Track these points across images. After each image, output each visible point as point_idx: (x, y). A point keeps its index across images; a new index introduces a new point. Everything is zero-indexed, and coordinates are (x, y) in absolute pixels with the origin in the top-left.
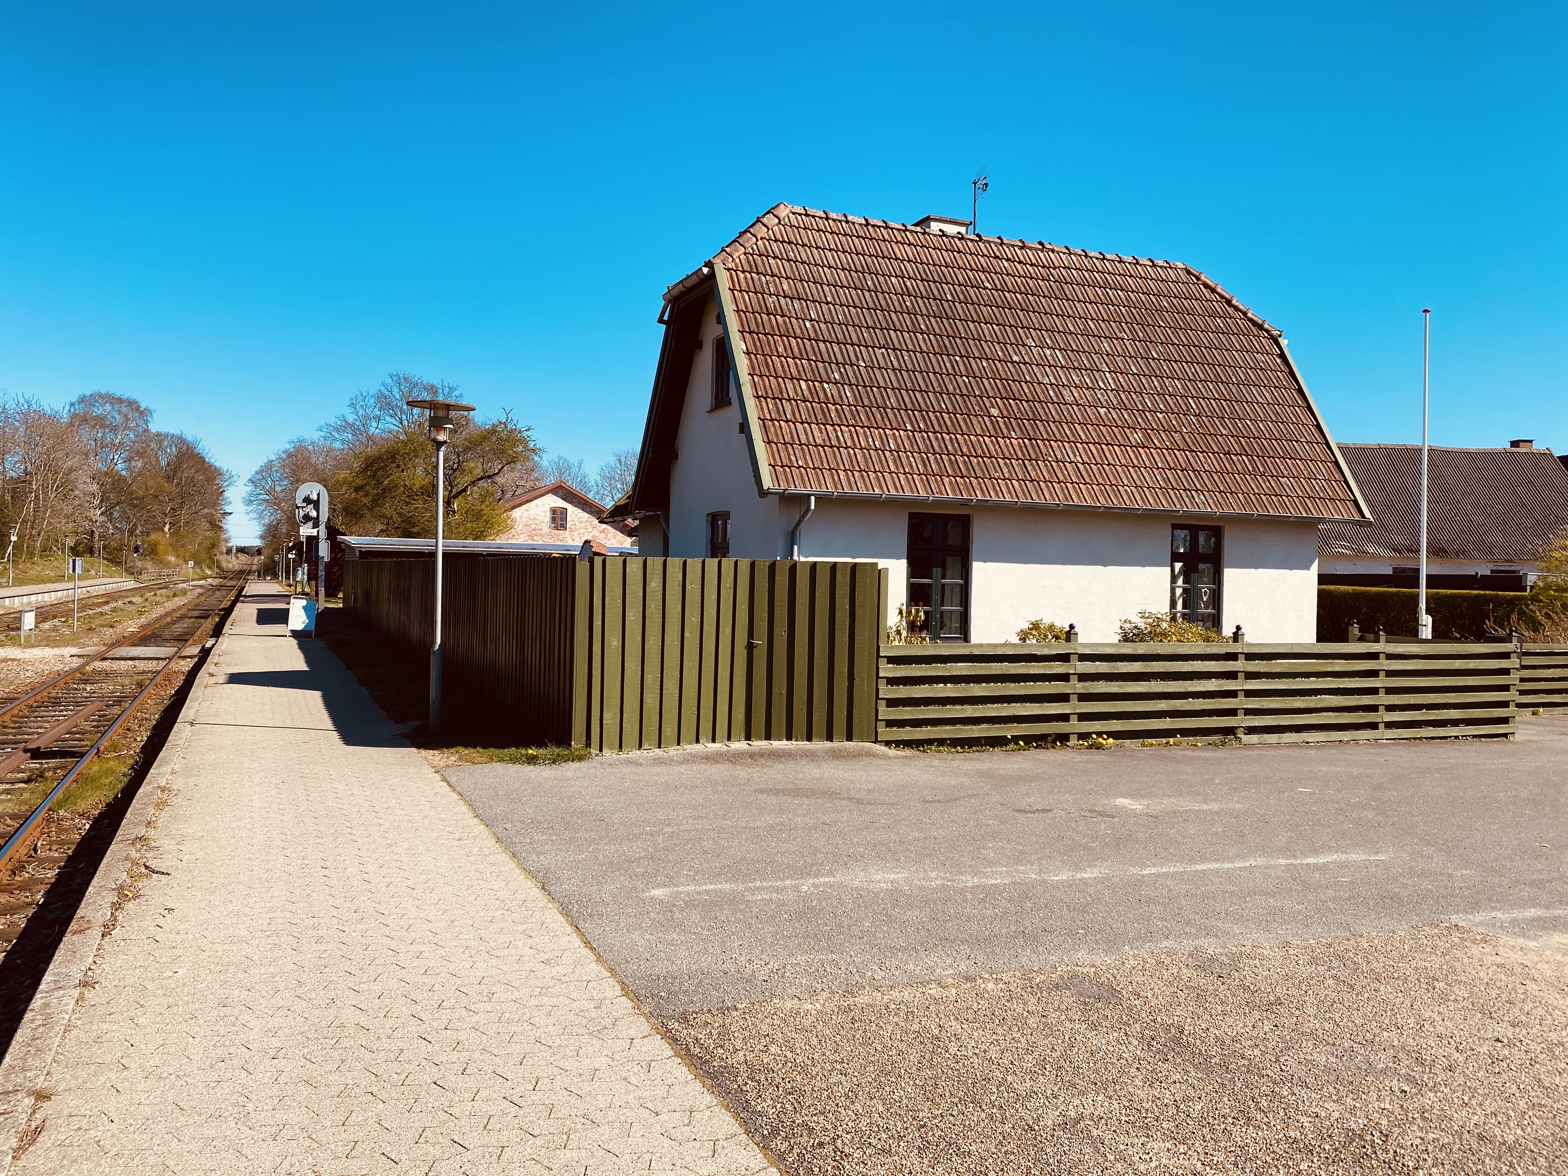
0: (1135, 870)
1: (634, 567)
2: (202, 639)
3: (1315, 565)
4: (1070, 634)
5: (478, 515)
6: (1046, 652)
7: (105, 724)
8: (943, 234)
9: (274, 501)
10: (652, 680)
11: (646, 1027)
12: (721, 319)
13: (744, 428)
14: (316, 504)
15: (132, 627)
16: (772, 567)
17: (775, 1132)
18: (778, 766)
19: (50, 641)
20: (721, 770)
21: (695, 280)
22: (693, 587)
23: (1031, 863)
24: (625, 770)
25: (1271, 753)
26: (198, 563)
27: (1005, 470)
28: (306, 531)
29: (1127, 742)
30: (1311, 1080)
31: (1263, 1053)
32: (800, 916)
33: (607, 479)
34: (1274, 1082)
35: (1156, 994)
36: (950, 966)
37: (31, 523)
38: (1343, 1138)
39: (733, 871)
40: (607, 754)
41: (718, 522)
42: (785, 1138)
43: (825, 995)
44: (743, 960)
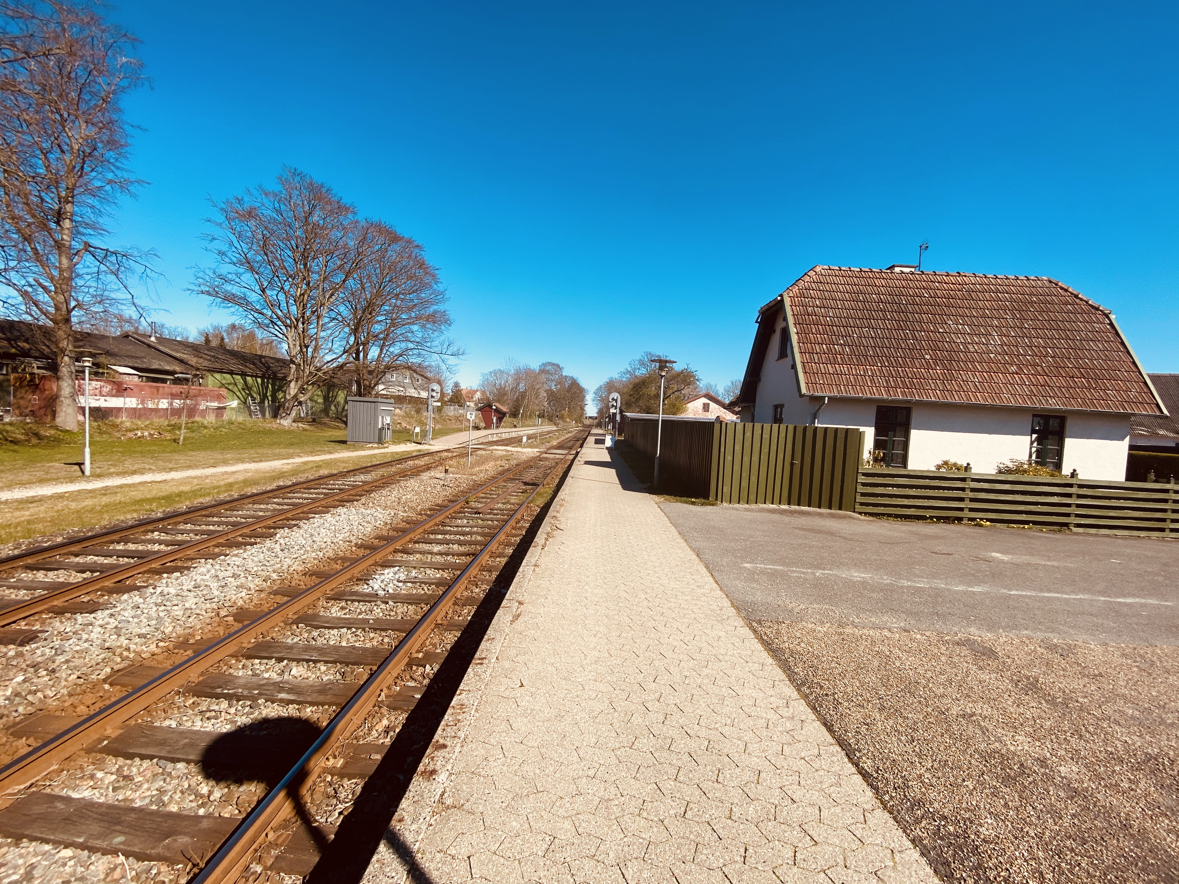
0: (1003, 591)
1: (740, 427)
2: (577, 449)
3: (1128, 439)
4: (967, 468)
5: (674, 406)
6: (952, 476)
7: (546, 476)
8: (902, 272)
9: (602, 400)
10: (745, 475)
11: (742, 623)
12: (785, 319)
13: (794, 367)
14: (616, 401)
15: (555, 443)
16: (805, 428)
17: (803, 684)
18: (803, 518)
19: (531, 447)
20: (776, 517)
21: (774, 303)
22: (766, 436)
23: (941, 579)
24: (733, 512)
25: (1092, 539)
26: (576, 422)
27: (933, 385)
28: (612, 411)
29: (998, 525)
30: (1122, 722)
31: (1090, 701)
32: (816, 586)
33: (727, 391)
34: (1098, 719)
35: (1020, 658)
36: (896, 622)
37: (527, 407)
38: (1143, 757)
39: (782, 561)
40: (724, 504)
41: (778, 408)
42: (809, 688)
43: (828, 625)
44: (788, 602)
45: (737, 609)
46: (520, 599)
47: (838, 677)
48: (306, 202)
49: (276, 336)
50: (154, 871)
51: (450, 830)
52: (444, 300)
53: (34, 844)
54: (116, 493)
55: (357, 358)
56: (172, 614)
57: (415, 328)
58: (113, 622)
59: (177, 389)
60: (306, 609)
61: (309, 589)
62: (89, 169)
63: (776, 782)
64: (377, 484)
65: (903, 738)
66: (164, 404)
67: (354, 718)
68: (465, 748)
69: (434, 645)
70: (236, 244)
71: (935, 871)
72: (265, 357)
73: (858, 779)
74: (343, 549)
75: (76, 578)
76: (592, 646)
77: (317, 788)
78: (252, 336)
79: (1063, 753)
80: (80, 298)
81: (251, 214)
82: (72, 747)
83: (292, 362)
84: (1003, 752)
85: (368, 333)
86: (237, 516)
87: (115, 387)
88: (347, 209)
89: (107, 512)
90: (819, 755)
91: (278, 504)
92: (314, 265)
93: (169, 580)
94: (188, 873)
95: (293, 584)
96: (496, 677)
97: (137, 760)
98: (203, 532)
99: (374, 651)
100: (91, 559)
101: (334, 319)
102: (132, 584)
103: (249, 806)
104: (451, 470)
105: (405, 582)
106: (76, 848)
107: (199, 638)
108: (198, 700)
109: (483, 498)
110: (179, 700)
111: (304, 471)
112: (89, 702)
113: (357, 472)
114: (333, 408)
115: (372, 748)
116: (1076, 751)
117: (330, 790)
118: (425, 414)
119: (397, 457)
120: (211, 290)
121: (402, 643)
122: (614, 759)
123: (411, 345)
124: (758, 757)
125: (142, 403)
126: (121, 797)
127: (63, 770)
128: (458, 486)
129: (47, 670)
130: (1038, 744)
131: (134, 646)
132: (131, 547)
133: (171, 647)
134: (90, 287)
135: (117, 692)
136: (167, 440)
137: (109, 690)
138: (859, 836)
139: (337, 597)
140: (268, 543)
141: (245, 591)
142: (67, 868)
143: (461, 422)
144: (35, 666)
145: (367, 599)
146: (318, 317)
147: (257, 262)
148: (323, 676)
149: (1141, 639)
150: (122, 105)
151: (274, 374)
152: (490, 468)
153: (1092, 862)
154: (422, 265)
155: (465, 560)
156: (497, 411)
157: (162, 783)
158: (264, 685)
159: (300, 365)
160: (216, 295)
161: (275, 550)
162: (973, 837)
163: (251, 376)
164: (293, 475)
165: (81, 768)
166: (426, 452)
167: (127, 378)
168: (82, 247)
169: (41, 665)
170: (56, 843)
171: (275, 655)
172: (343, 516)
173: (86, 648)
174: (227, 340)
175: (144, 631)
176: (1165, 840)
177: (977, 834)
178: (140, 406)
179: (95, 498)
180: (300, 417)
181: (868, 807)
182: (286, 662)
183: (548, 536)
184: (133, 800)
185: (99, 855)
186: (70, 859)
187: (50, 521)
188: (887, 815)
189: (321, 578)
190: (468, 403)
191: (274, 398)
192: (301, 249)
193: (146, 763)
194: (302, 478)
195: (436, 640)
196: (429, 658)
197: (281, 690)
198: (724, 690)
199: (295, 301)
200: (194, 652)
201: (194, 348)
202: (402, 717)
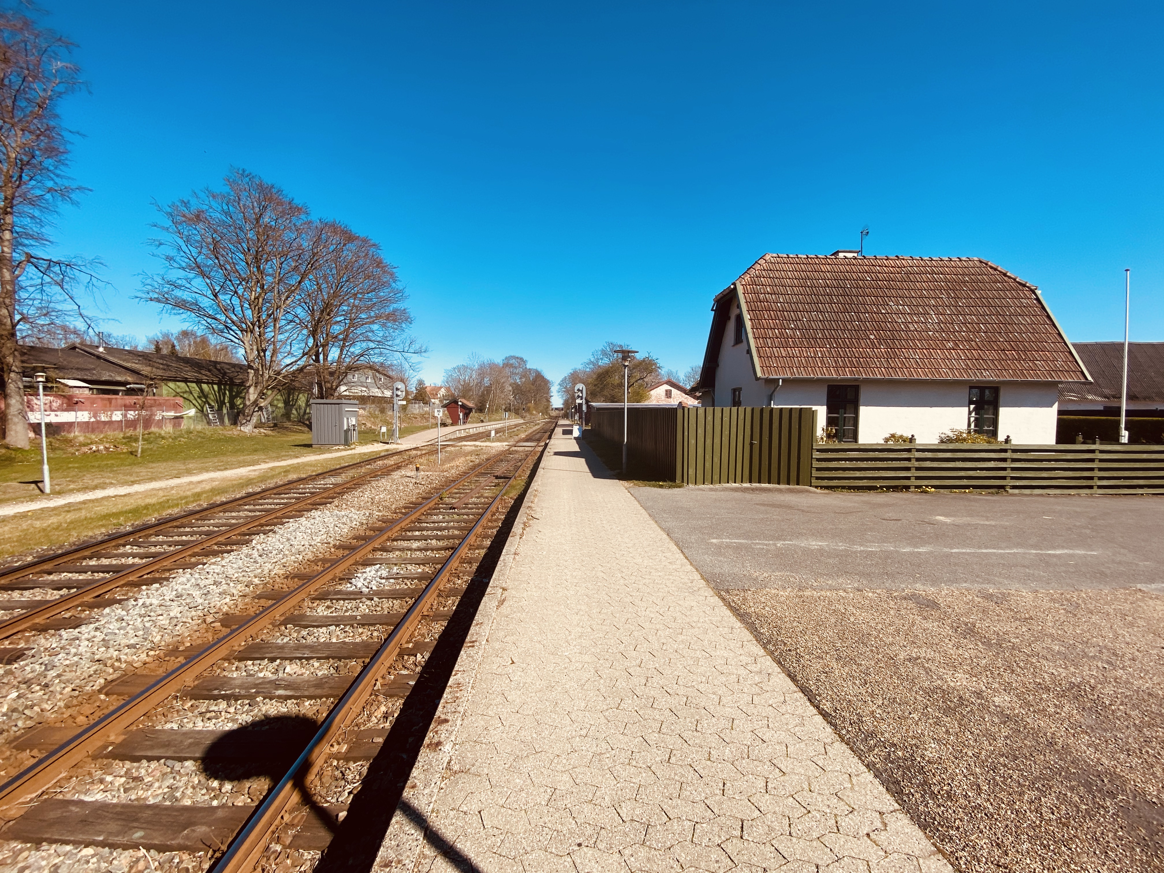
0: (945, 550)
1: (701, 411)
2: (545, 440)
3: (1056, 405)
4: (912, 439)
5: (638, 393)
6: (899, 447)
7: (517, 468)
8: (846, 258)
9: (567, 391)
10: (708, 457)
11: (712, 593)
12: (739, 306)
13: (749, 351)
14: (582, 391)
15: (523, 436)
16: (762, 410)
17: (769, 642)
18: (764, 495)
19: (499, 440)
20: (739, 495)
21: (727, 291)
22: (726, 419)
23: (890, 542)
24: (699, 492)
25: (1026, 499)
26: (543, 414)
27: (878, 363)
28: (578, 401)
29: (942, 490)
30: (1049, 657)
31: (1021, 641)
32: (777, 556)
33: (688, 377)
34: (1028, 655)
35: (960, 607)
36: (849, 584)
37: (492, 401)
38: (1067, 686)
39: (746, 535)
40: (690, 486)
41: (736, 392)
42: (774, 645)
43: (790, 589)
44: (752, 571)
45: (707, 581)
46: (504, 585)
47: (799, 634)
48: (255, 204)
49: (232, 341)
50: (176, 860)
51: (460, 791)
52: (403, 298)
53: (54, 846)
54: (80, 509)
55: (317, 360)
56: (158, 624)
57: (375, 327)
58: (99, 636)
59: (130, 400)
60: (292, 610)
61: (293, 592)
62: (28, 178)
63: (749, 727)
64: (348, 485)
65: (857, 682)
66: (117, 416)
67: (353, 707)
68: (465, 721)
69: (423, 635)
70: (184, 248)
71: (887, 789)
72: (220, 363)
73: (819, 719)
74: (322, 551)
75: (53, 595)
76: (575, 623)
77: (325, 773)
78: (204, 341)
79: (997, 686)
80: (25, 312)
81: (198, 217)
82: (78, 754)
83: (251, 367)
84: (945, 687)
85: (327, 335)
86: (209, 525)
87: (65, 401)
88: (299, 210)
89: (74, 529)
90: (785, 701)
91: (250, 511)
92: (267, 268)
93: (149, 592)
94: (210, 859)
95: (276, 587)
96: (487, 657)
97: (145, 763)
98: (177, 543)
99: (365, 645)
100: (65, 576)
101: (291, 321)
102: (112, 597)
103: (261, 794)
104: (421, 467)
105: (387, 579)
106: (97, 846)
107: (189, 644)
108: (196, 703)
109: (456, 493)
110: (178, 704)
111: (273, 477)
112: (88, 712)
113: (327, 475)
114: (294, 411)
115: (373, 732)
116: (1008, 683)
117: (337, 773)
118: (390, 413)
119: (366, 458)
120: (160, 296)
121: (391, 636)
122: (603, 720)
123: (372, 345)
124: (732, 708)
125: (95, 417)
126: (133, 797)
127: (71, 777)
128: (430, 483)
129: (39, 685)
130: (974, 679)
131: (125, 657)
132: (105, 562)
133: (162, 655)
134: (34, 300)
135: (114, 702)
136: (124, 453)
137: (105, 700)
138: (821, 765)
139: (322, 597)
140: (245, 549)
141: (229, 597)
142: (90, 864)
143: (427, 420)
144: (28, 682)
145: (352, 597)
146: (275, 320)
147: (208, 266)
148: (317, 671)
149: (1068, 585)
150: (58, 111)
151: (231, 379)
152: (460, 464)
153: (1022, 775)
154: (379, 264)
155: (444, 554)
156: (463, 406)
157: (172, 781)
158: (260, 684)
159: (258, 369)
160: (167, 301)
161: (253, 556)
162: (919, 759)
163: (207, 383)
164: (262, 481)
165: (90, 774)
166: (394, 451)
167: (77, 391)
168: (23, 259)
169: (32, 681)
170: (76, 843)
171: (267, 655)
172: (318, 519)
173: (77, 662)
174: (177, 348)
175: (132, 642)
176: (1085, 752)
177: (923, 757)
178: (93, 420)
179: (59, 515)
180: (261, 422)
181: (829, 740)
182: (278, 661)
183: (525, 525)
184: (146, 799)
185: (119, 850)
186: (93, 856)
187: (17, 541)
188: (844, 746)
189: (303, 580)
190: (433, 400)
191: (233, 406)
192: (253, 251)
193: (154, 764)
194: (271, 484)
195: (424, 631)
196: (418, 647)
197: (278, 687)
198: (698, 652)
199: (250, 305)
200: (185, 658)
201: (144, 357)
202: (400, 703)
